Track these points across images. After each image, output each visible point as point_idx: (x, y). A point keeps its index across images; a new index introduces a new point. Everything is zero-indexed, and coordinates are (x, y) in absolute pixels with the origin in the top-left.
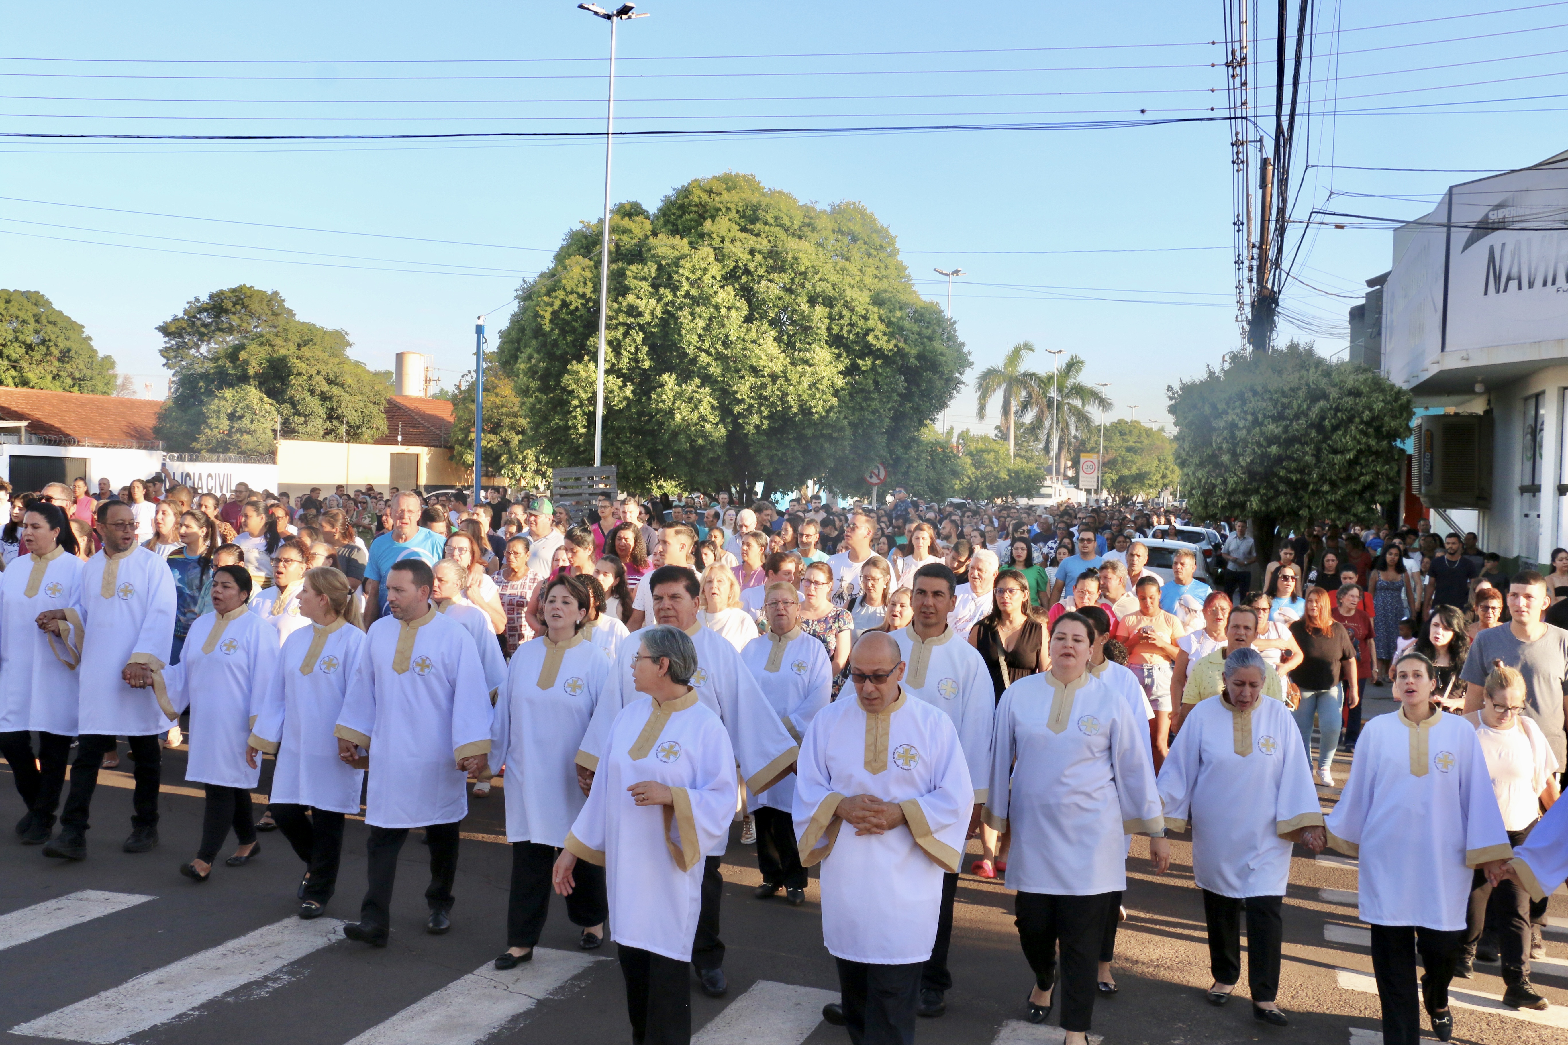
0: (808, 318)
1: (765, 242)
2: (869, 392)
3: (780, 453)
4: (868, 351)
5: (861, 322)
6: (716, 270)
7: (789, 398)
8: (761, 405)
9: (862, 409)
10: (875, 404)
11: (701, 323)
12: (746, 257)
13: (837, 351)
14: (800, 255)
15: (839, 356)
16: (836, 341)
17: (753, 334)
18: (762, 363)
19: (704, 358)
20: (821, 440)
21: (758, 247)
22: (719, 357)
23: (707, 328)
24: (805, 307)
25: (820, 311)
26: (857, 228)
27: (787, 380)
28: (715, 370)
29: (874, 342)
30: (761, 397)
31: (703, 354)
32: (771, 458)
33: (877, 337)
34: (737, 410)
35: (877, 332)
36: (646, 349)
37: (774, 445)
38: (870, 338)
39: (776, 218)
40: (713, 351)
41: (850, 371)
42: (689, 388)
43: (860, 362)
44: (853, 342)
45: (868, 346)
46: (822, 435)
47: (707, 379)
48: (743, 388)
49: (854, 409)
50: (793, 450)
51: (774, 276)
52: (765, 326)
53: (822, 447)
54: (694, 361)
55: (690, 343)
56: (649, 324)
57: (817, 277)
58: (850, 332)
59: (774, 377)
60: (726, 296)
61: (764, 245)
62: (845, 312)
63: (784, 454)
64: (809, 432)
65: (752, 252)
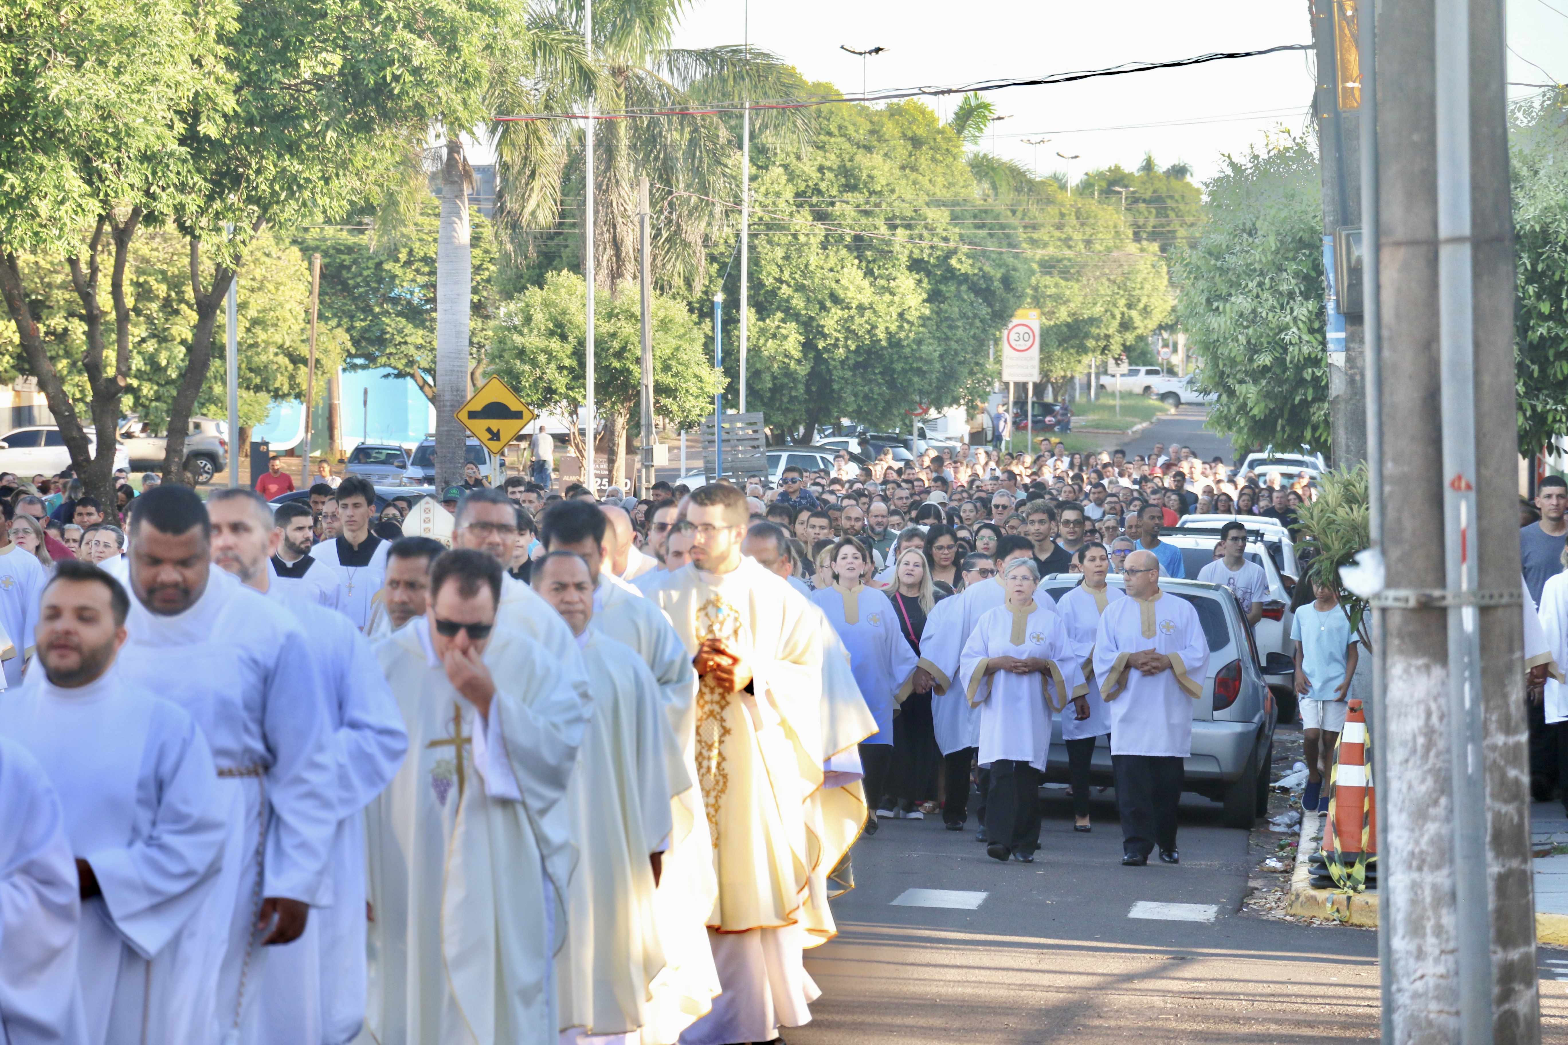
0: (889, 243)
1: (833, 157)
2: (953, 320)
3: (866, 389)
4: (950, 275)
5: (942, 244)
6: (789, 194)
7: (877, 331)
8: (846, 338)
9: (947, 338)
10: (960, 333)
11: (780, 253)
12: (816, 175)
13: (917, 277)
14: (875, 172)
15: (920, 281)
16: (916, 265)
17: (832, 261)
18: (850, 295)
19: (785, 291)
20: (910, 374)
21: (828, 164)
22: (800, 288)
23: (787, 258)
24: (884, 230)
25: (901, 234)
26: (921, 132)
27: (875, 312)
28: (798, 302)
29: (958, 266)
30: (848, 330)
31: (784, 286)
32: (856, 395)
33: (960, 261)
34: (821, 345)
35: (960, 255)
36: (721, 281)
37: (859, 380)
38: (953, 262)
39: (840, 127)
40: (792, 282)
41: (934, 297)
42: (772, 323)
43: (943, 288)
44: (935, 266)
45: (951, 270)
46: (912, 369)
47: (791, 314)
48: (830, 322)
49: (939, 339)
50: (879, 385)
51: (848, 196)
52: (844, 252)
53: (910, 381)
54: (774, 293)
55: (769, 274)
56: (722, 254)
57: (894, 196)
58: (930, 255)
59: (861, 308)
60: (803, 221)
61: (832, 160)
62: (925, 233)
63: (871, 391)
64: (898, 366)
65: (821, 169)
